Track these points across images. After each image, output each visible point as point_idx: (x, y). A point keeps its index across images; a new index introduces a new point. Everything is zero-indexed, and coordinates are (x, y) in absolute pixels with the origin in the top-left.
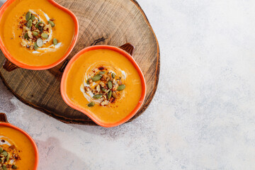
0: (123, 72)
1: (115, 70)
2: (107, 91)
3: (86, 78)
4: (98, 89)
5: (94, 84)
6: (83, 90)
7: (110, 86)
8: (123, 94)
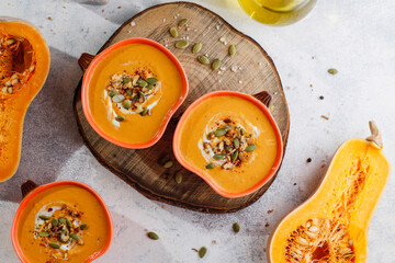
0: (255, 128)
1: (245, 125)
2: (232, 151)
3: (207, 131)
4: (221, 147)
5: (216, 140)
6: (201, 147)
7: (237, 144)
8: (253, 157)
